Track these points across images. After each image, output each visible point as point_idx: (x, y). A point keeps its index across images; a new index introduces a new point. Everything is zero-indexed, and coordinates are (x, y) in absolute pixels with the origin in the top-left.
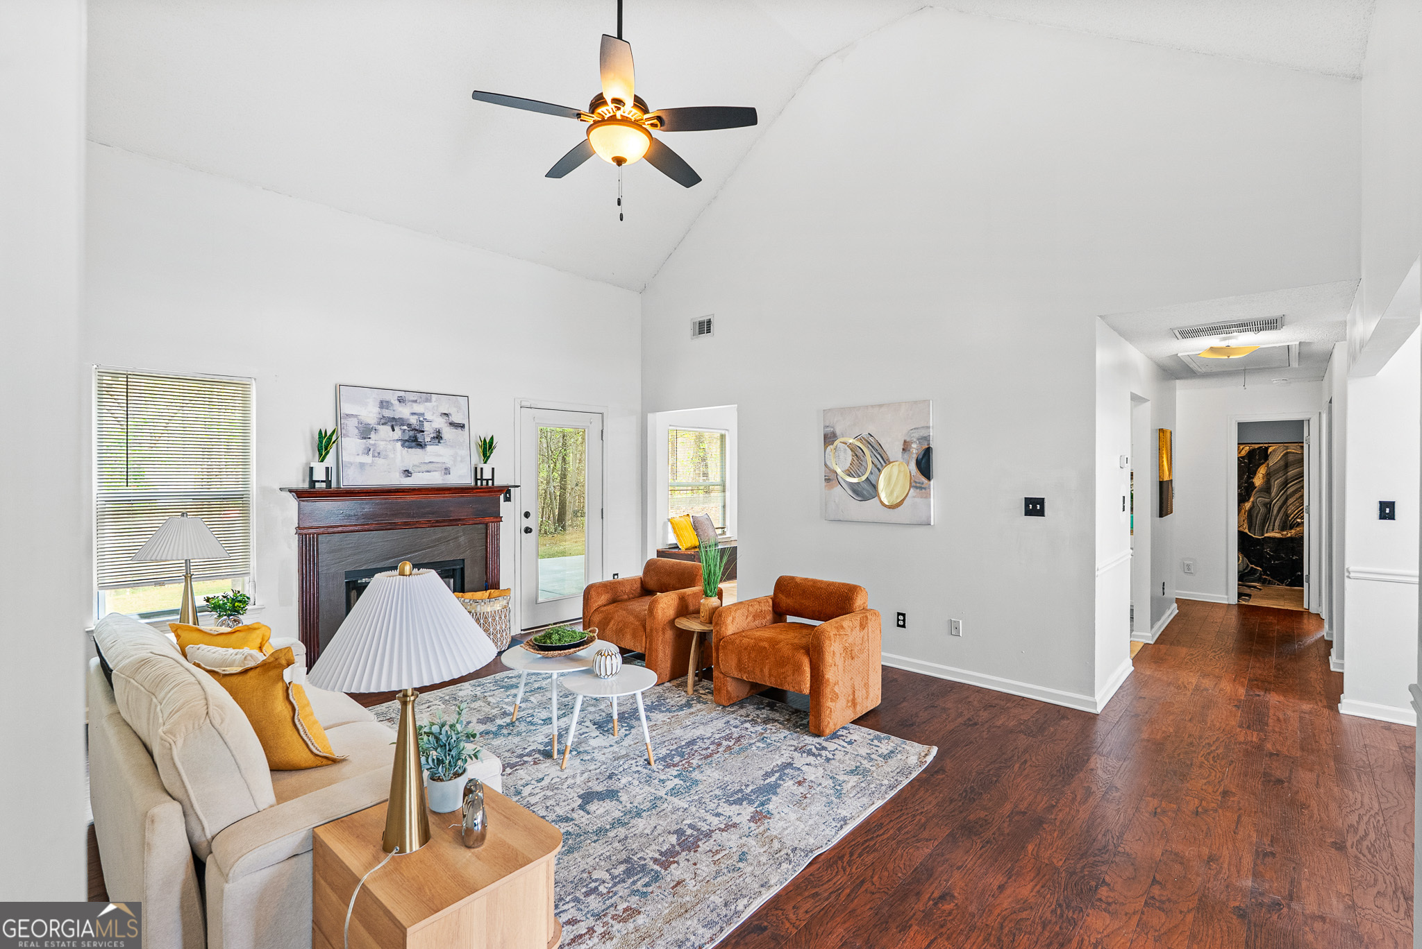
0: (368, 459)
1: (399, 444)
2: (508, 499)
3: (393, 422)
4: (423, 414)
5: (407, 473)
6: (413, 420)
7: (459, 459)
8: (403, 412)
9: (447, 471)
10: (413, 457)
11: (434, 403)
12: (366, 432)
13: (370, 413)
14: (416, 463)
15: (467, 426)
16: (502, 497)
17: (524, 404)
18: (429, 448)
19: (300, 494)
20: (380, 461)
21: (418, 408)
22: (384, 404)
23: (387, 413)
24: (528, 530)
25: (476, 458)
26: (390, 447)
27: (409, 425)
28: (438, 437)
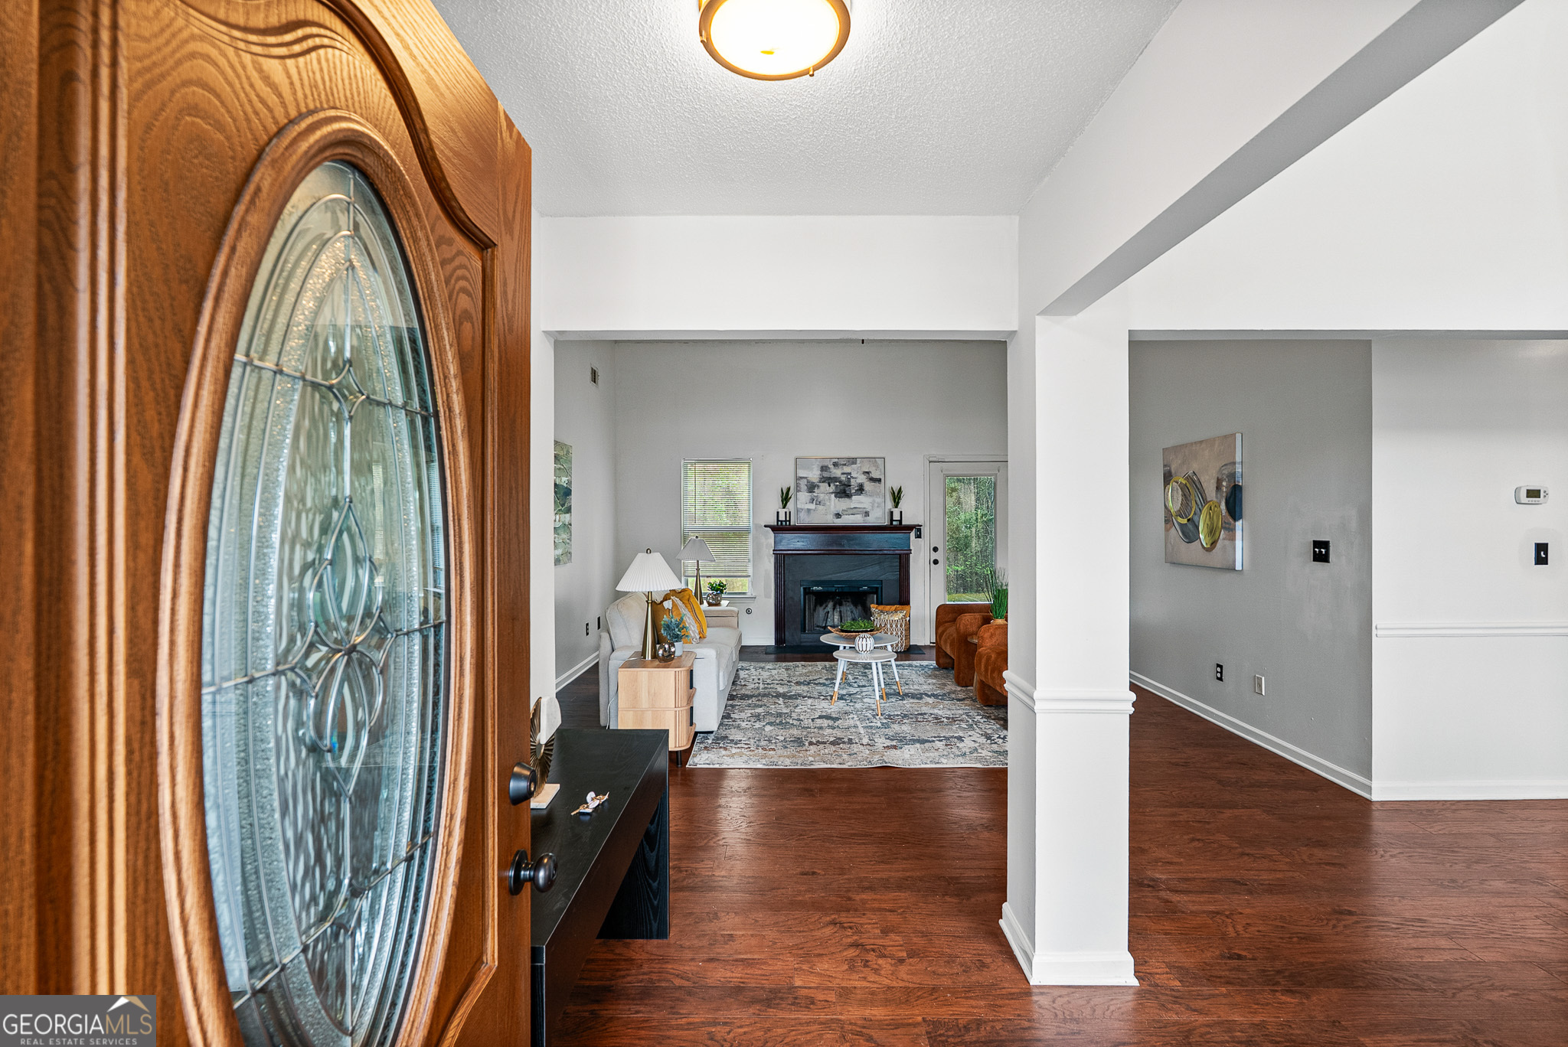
0: (812, 506)
1: (833, 495)
2: (919, 536)
3: (829, 480)
4: (850, 474)
5: (838, 516)
6: (843, 478)
7: (876, 505)
8: (837, 472)
9: (867, 514)
10: (842, 504)
11: (858, 465)
12: (811, 488)
13: (814, 475)
14: (845, 508)
15: (883, 481)
16: (913, 534)
17: (931, 459)
18: (854, 497)
19: (774, 529)
20: (820, 507)
21: (847, 469)
22: (824, 468)
23: (826, 474)
24: (936, 562)
25: (890, 504)
26: (827, 497)
27: (840, 482)
28: (861, 489)
